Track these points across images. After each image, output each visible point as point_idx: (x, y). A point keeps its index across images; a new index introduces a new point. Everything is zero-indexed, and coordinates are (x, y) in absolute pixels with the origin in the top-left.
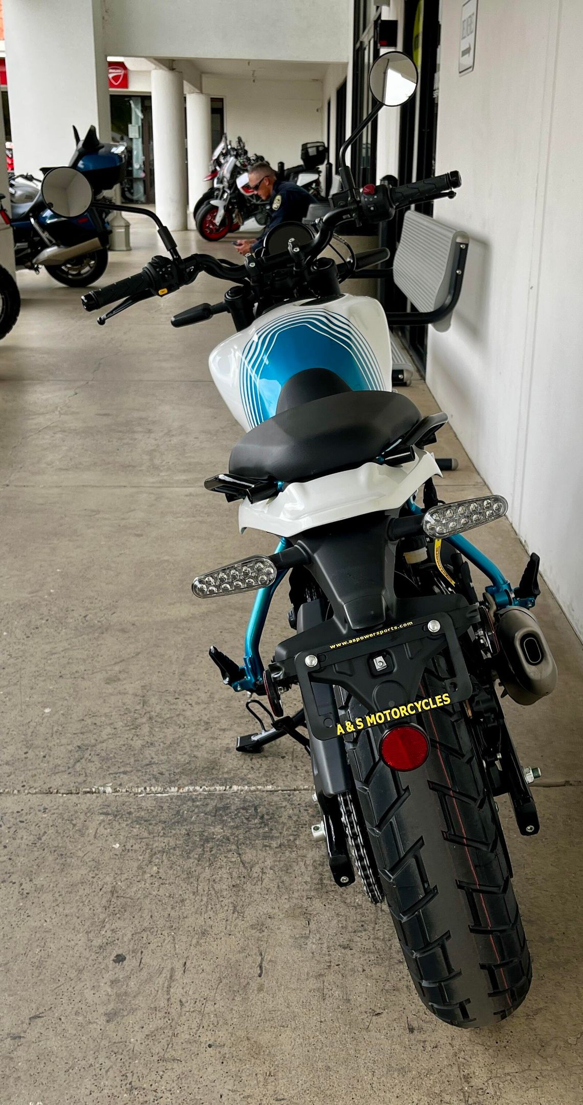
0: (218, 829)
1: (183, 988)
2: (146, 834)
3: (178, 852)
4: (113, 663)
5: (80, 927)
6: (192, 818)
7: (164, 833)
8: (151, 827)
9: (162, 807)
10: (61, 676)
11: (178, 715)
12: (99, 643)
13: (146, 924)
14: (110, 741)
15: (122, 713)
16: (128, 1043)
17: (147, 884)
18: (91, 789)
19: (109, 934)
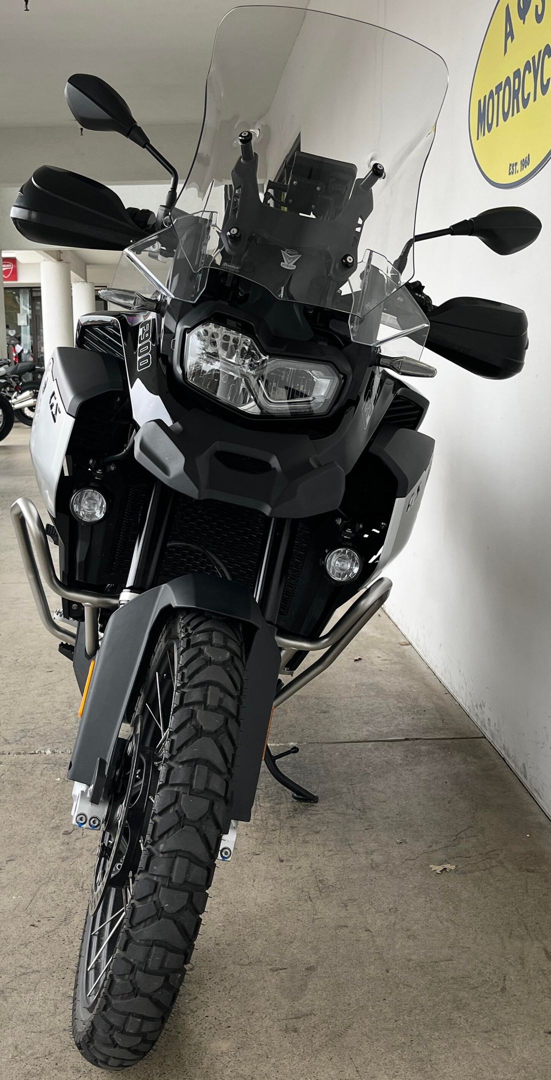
4: (43, 685)
5: (35, 819)
14: (46, 726)
15: (54, 711)
18: (35, 751)
19: (58, 822)
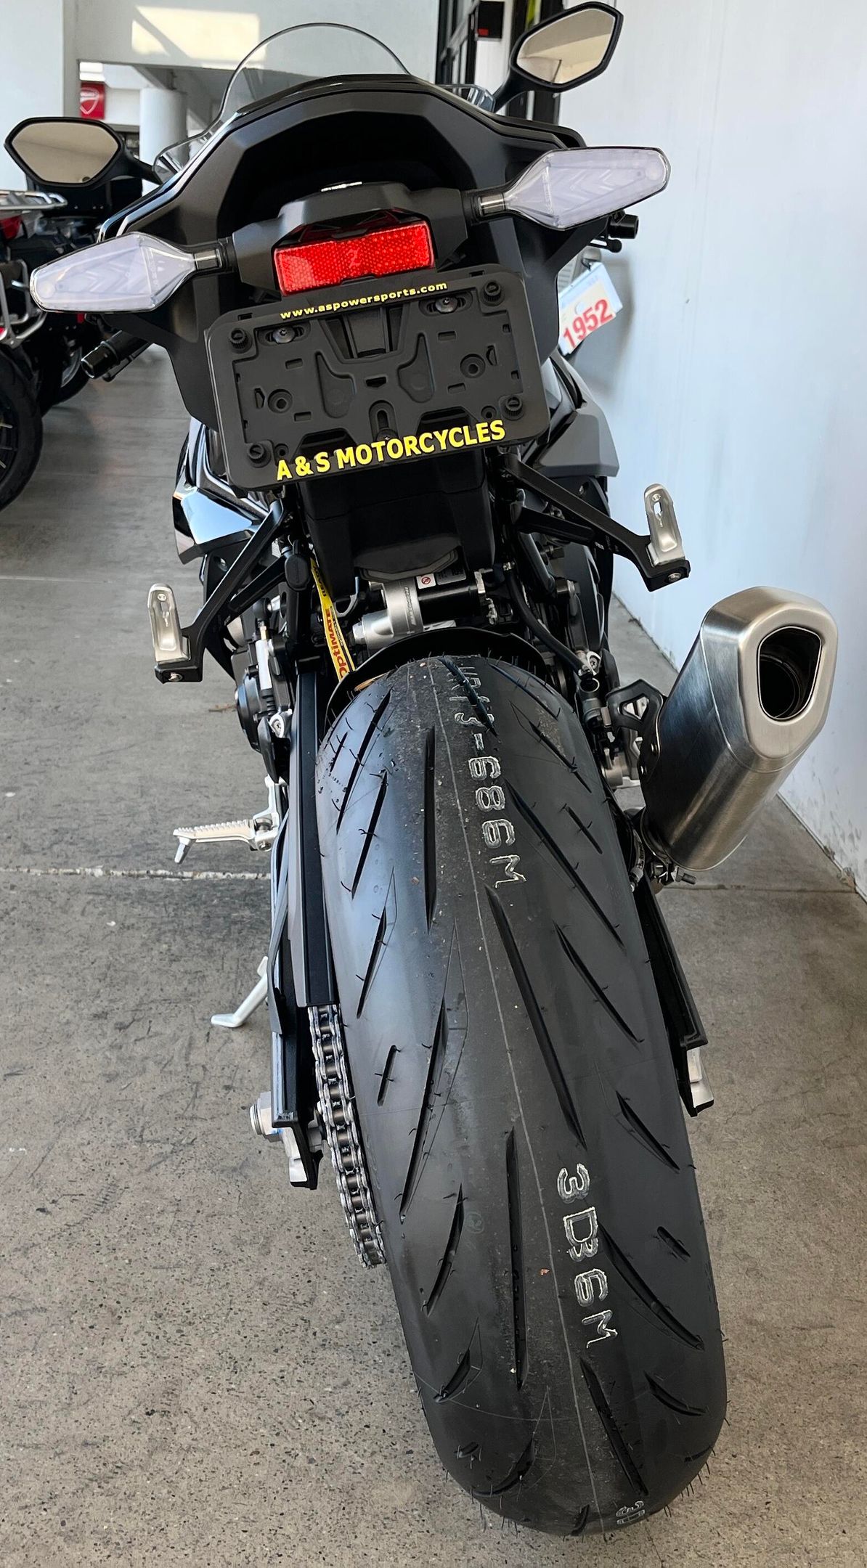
0: (247, 913)
1: (206, 1055)
2: (152, 914)
3: (195, 932)
4: (99, 752)
5: (65, 996)
6: (213, 901)
7: (176, 914)
8: (157, 909)
9: (172, 890)
10: (26, 764)
11: (190, 806)
12: (77, 733)
13: (154, 996)
14: (98, 826)
15: (113, 801)
16: (135, 1102)
17: (155, 961)
18: (75, 870)
19: (106, 1004)
